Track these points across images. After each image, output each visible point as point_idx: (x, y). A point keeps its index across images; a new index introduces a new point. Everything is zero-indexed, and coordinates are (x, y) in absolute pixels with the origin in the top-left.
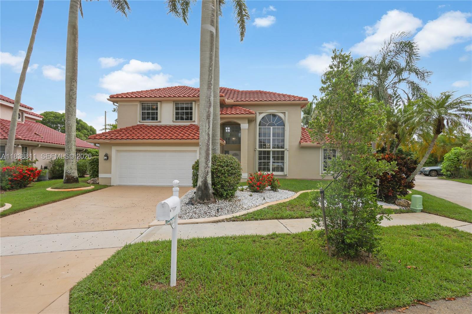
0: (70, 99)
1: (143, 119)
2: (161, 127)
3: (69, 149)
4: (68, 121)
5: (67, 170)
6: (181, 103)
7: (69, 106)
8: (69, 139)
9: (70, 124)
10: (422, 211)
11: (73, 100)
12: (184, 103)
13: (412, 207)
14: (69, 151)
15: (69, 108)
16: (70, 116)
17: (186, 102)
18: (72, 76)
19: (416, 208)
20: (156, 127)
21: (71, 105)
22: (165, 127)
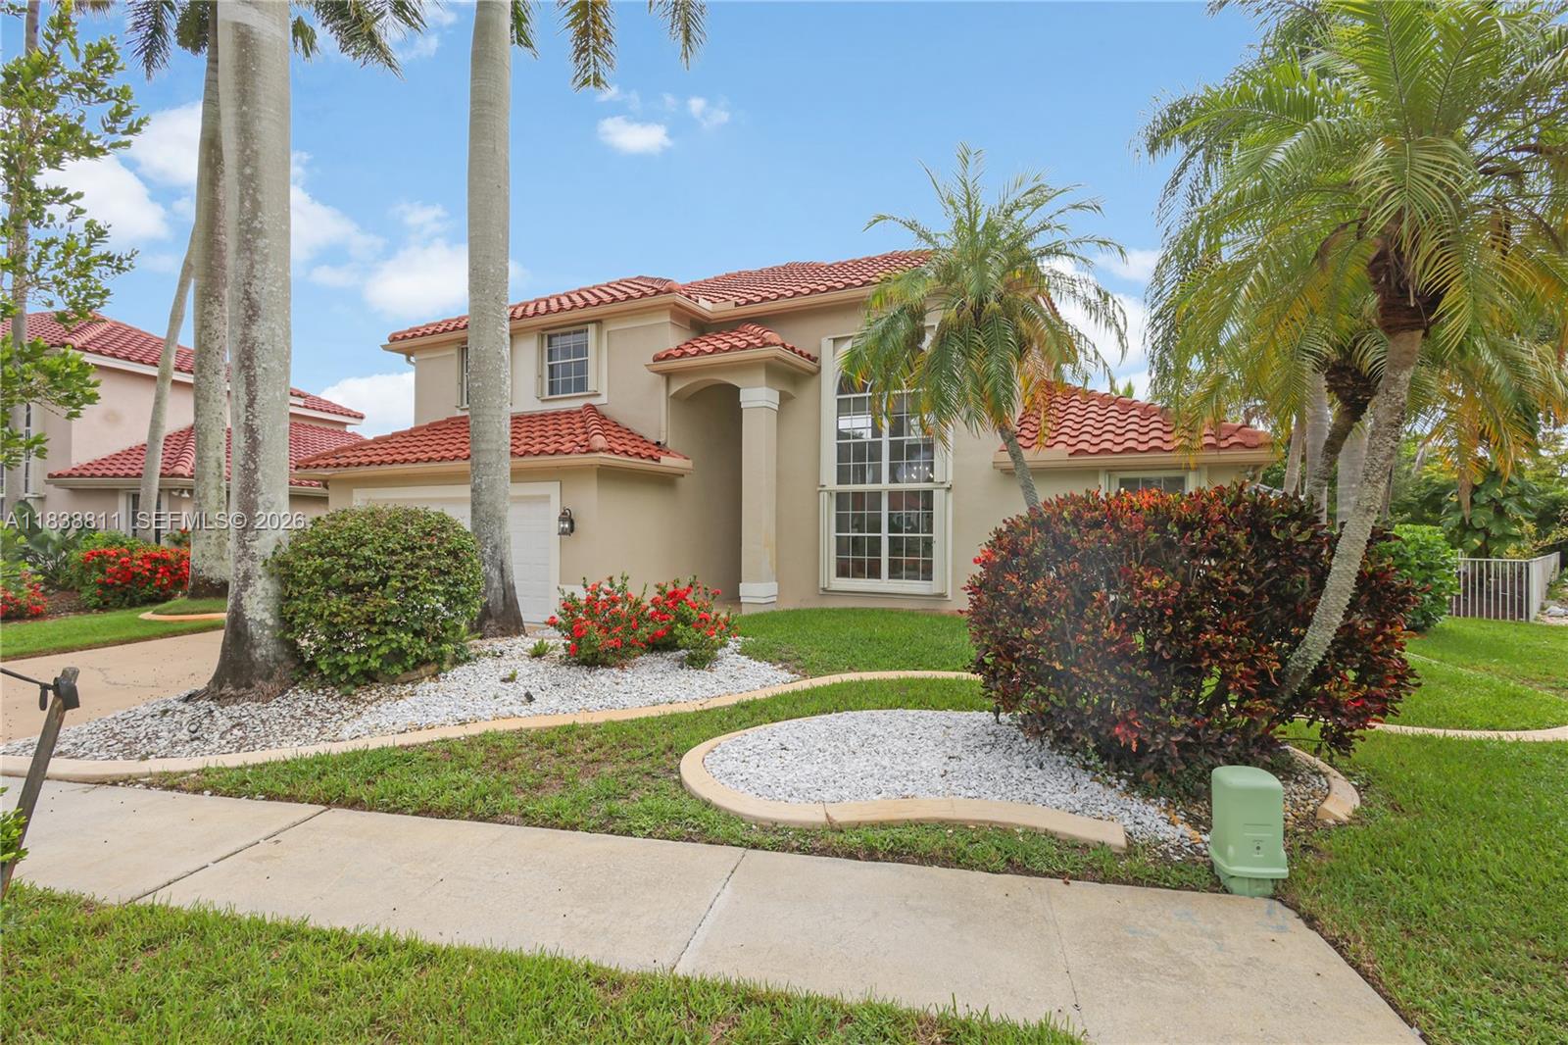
6: (561, 335)
11: (209, 356)
18: (205, 288)
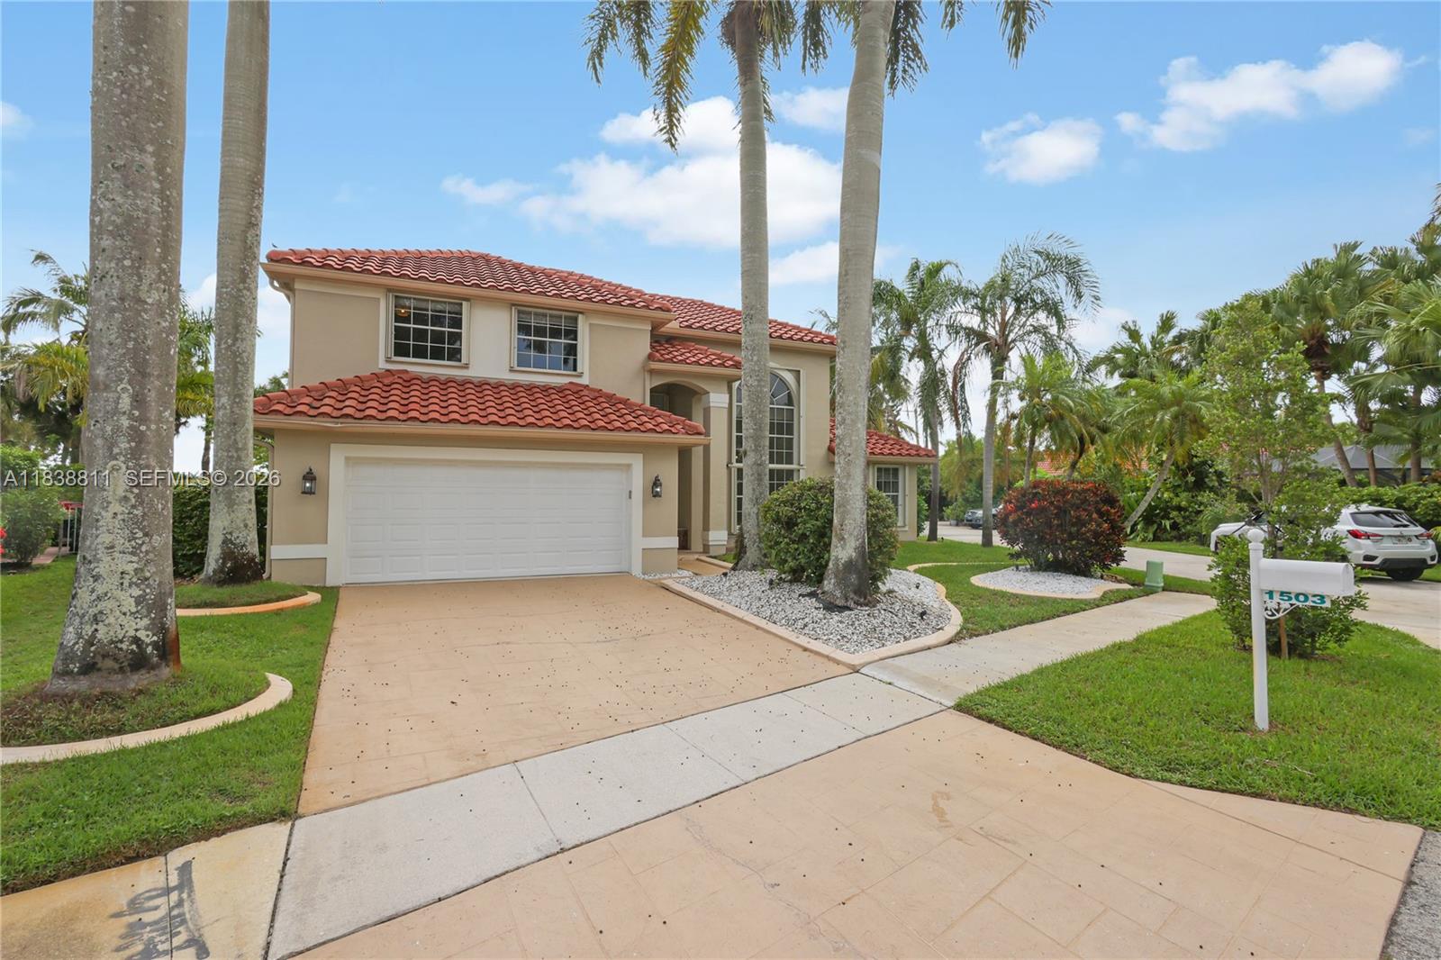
0: (246, 256)
1: (401, 350)
2: (463, 384)
3: (237, 450)
4: (236, 340)
5: (231, 533)
6: (536, 314)
7: (241, 286)
8: (236, 410)
9: (245, 355)
10: (1164, 589)
12: (545, 315)
13: (1149, 581)
14: (239, 458)
15: (240, 290)
16: (244, 322)
17: (551, 312)
19: (1158, 583)
20: (446, 383)
21: (248, 280)
22: (481, 385)
